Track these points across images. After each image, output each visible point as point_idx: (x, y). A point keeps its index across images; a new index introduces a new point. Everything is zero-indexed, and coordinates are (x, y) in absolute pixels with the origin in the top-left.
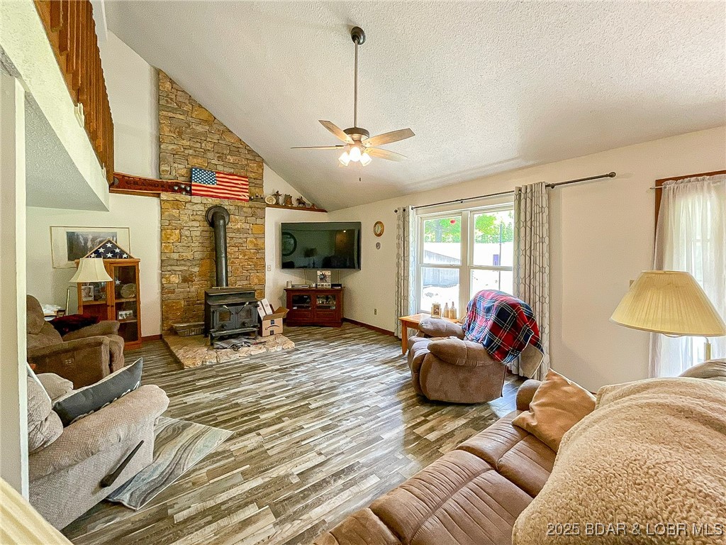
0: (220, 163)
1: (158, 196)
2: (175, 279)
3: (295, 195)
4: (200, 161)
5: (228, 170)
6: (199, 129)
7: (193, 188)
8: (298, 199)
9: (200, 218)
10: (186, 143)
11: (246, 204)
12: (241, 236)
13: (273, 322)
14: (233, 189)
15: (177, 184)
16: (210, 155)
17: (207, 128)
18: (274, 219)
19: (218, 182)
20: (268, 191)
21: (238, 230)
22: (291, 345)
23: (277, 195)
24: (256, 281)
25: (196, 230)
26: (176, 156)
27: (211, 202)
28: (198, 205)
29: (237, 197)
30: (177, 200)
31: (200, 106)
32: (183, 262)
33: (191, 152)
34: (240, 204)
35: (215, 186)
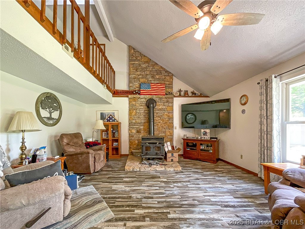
0: (152, 79)
1: (128, 97)
2: (134, 131)
3: (190, 90)
4: (144, 80)
5: (156, 82)
6: (144, 66)
7: (141, 92)
8: (192, 92)
9: (144, 105)
10: (139, 73)
11: (164, 97)
12: (162, 112)
13: (172, 155)
14: (158, 90)
15: (135, 91)
16: (148, 77)
17: (147, 65)
18: (178, 103)
19: (151, 88)
20: (175, 90)
21: (160, 110)
22: (180, 169)
23: (180, 91)
24: (169, 134)
25: (142, 109)
26: (135, 79)
27: (148, 97)
28: (143, 99)
29: (160, 94)
30: (134, 98)
31: (144, 56)
32: (137, 124)
33: (141, 76)
34: (161, 96)
35: (150, 90)
